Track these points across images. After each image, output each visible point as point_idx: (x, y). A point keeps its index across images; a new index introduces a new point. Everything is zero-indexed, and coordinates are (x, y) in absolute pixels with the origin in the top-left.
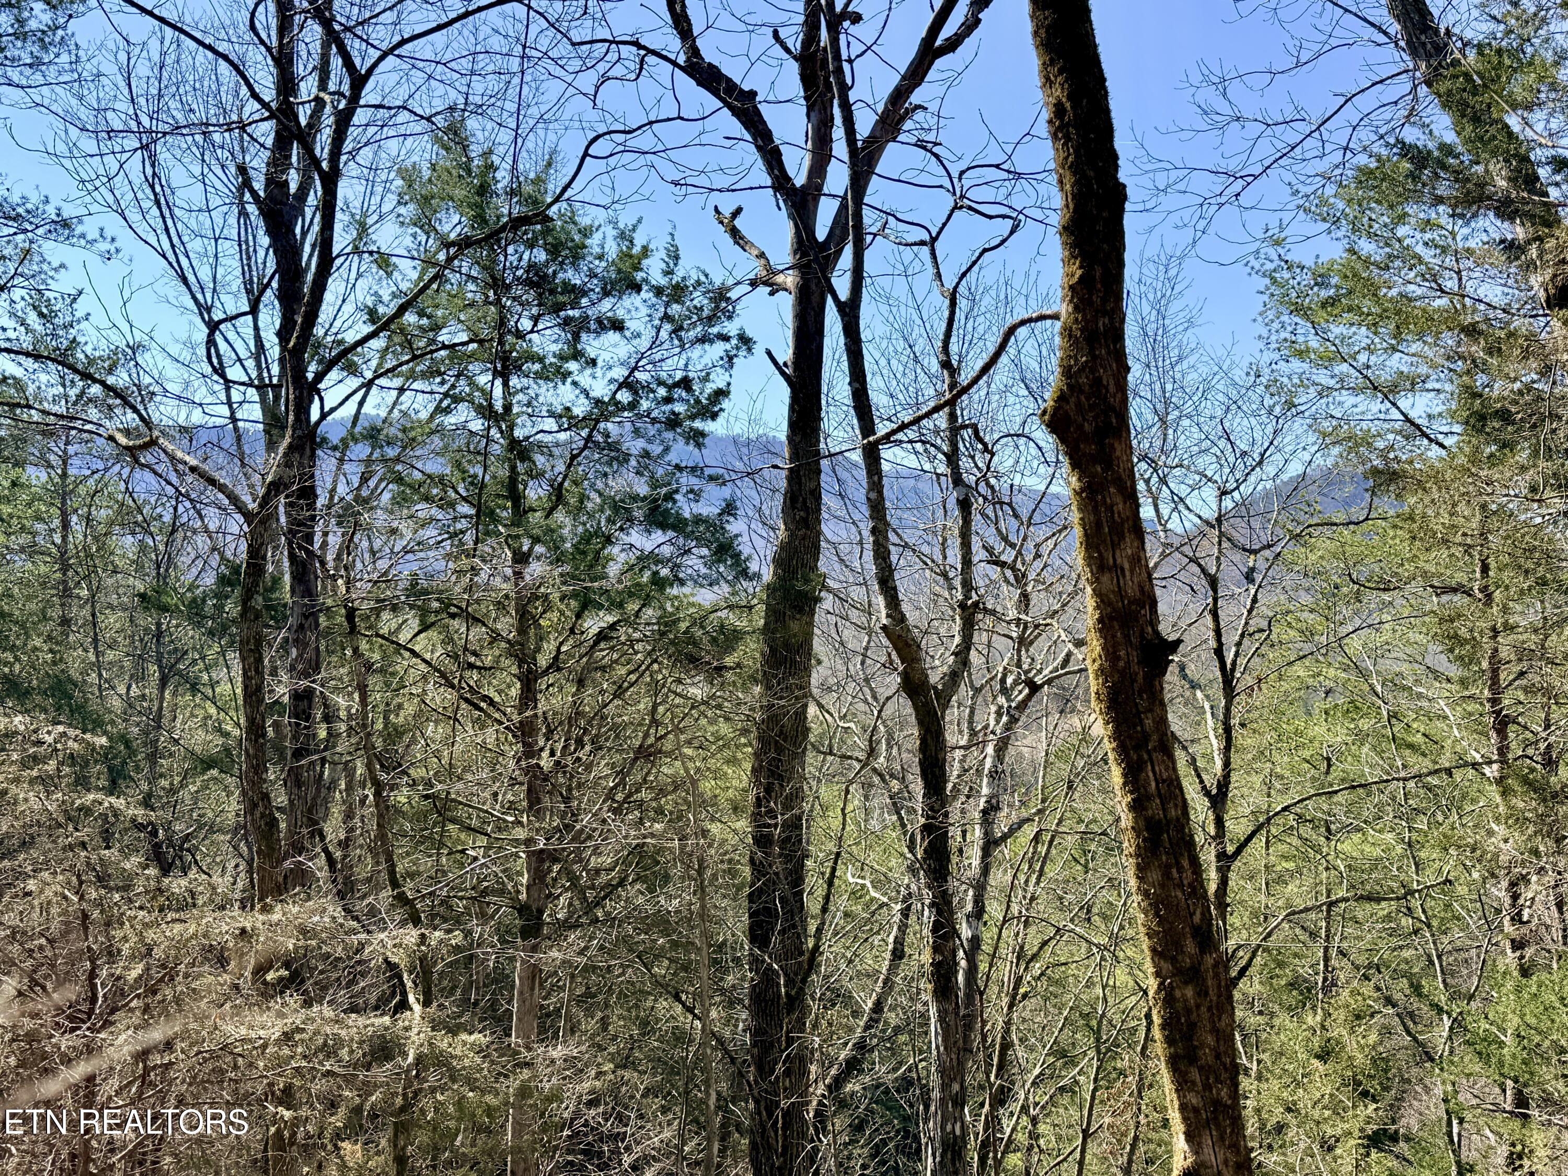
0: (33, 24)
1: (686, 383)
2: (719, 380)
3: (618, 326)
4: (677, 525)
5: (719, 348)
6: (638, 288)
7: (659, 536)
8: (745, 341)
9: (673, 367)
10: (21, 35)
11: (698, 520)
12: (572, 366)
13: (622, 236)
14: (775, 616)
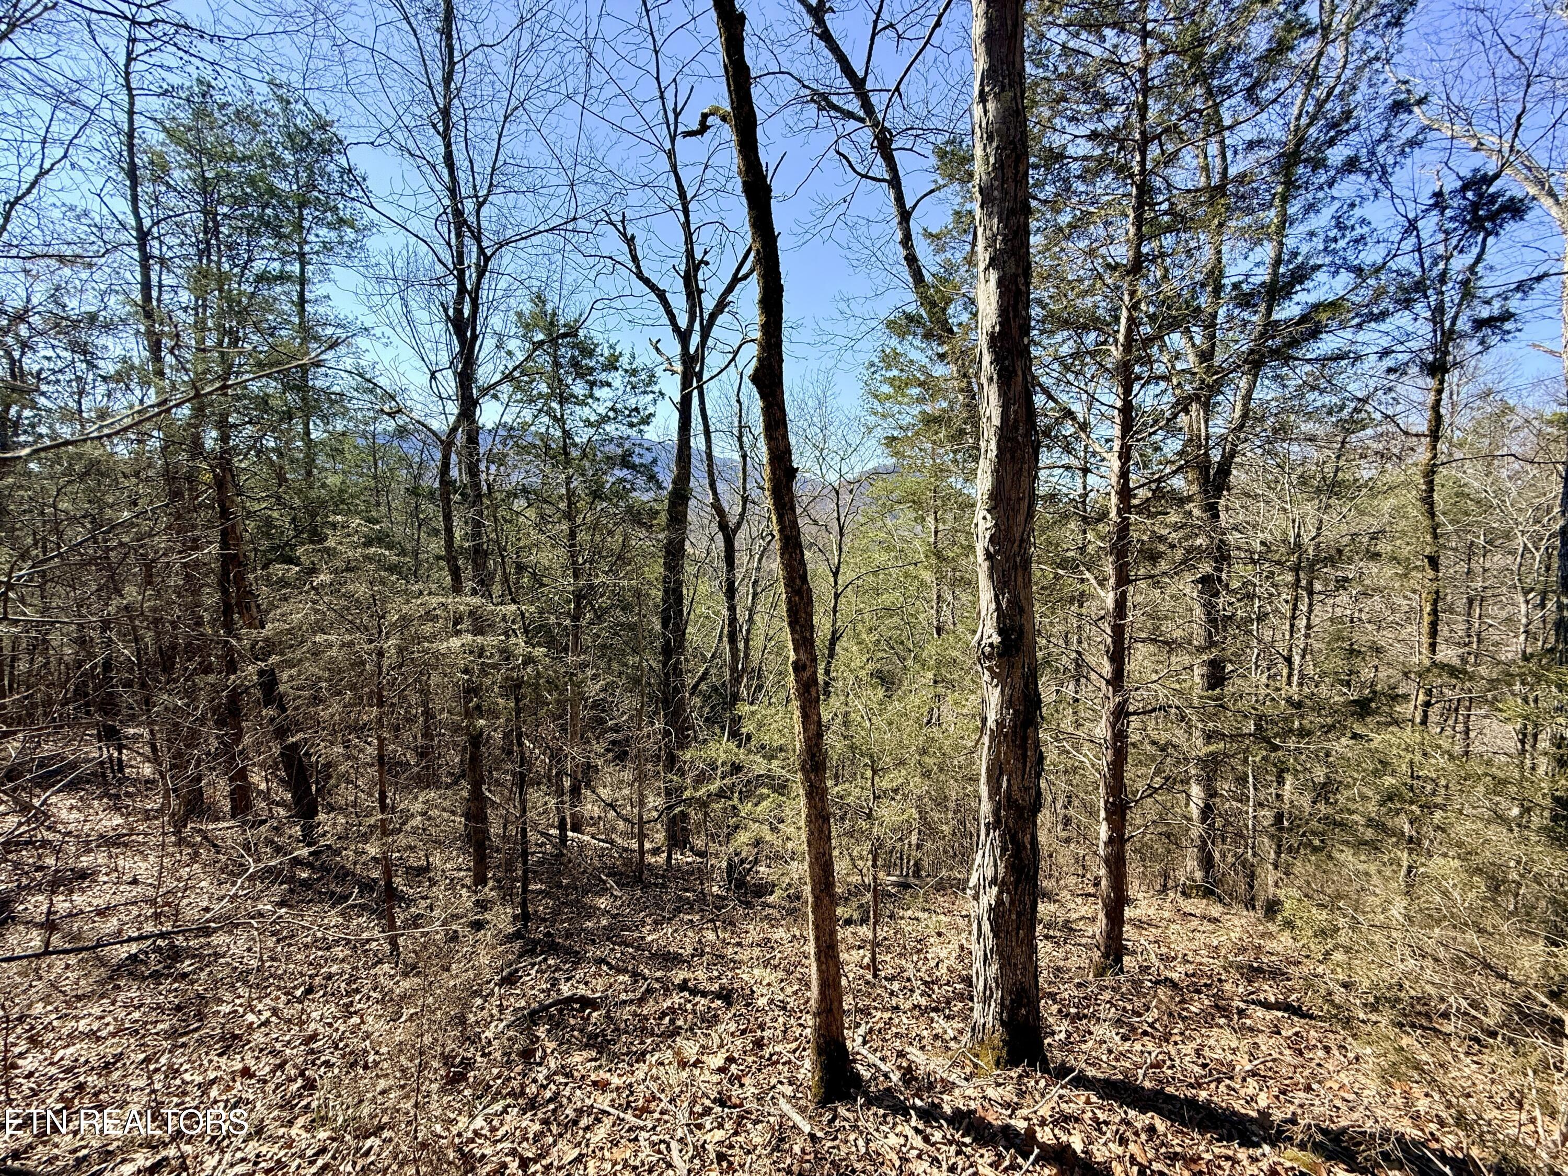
0: (346, 238)
1: (636, 409)
2: (651, 410)
3: (609, 385)
4: (633, 467)
5: (651, 396)
6: (616, 369)
7: (625, 471)
8: (662, 394)
9: (632, 402)
10: (341, 243)
11: (642, 465)
12: (590, 401)
13: (611, 347)
14: (672, 504)
